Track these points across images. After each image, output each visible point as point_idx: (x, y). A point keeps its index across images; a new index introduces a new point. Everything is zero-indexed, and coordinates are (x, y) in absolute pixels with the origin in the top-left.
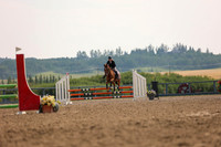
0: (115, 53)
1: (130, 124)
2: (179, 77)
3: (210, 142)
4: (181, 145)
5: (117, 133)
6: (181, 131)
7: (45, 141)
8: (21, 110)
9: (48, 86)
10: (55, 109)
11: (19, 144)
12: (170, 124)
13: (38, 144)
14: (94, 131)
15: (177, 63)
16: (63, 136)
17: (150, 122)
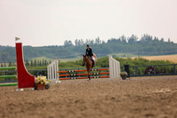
0: (94, 42)
1: (106, 99)
2: (146, 61)
3: (171, 114)
4: (147, 115)
5: (96, 106)
6: (148, 105)
7: (39, 112)
8: (20, 87)
9: (41, 68)
10: (47, 87)
11: (18, 114)
12: (139, 98)
13: (33, 115)
14: (78, 104)
15: (145, 50)
16: (53, 109)
17: (123, 97)
